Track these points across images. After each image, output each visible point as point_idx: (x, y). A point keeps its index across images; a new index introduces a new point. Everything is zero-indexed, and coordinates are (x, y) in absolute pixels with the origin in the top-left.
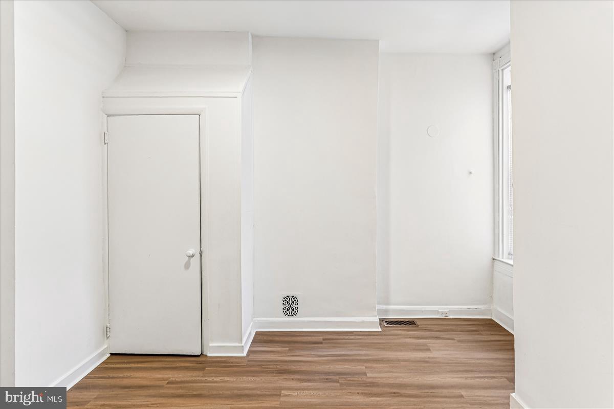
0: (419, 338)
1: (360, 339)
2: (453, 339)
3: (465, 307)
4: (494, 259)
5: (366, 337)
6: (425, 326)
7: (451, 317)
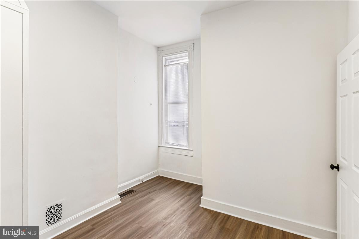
0: (143, 196)
1: (116, 212)
2: (156, 190)
3: (149, 174)
4: (159, 146)
5: (117, 210)
6: (139, 190)
7: (145, 181)
